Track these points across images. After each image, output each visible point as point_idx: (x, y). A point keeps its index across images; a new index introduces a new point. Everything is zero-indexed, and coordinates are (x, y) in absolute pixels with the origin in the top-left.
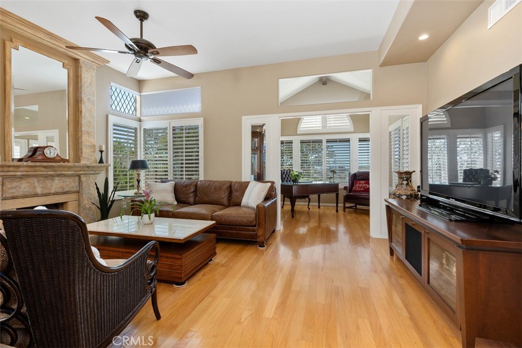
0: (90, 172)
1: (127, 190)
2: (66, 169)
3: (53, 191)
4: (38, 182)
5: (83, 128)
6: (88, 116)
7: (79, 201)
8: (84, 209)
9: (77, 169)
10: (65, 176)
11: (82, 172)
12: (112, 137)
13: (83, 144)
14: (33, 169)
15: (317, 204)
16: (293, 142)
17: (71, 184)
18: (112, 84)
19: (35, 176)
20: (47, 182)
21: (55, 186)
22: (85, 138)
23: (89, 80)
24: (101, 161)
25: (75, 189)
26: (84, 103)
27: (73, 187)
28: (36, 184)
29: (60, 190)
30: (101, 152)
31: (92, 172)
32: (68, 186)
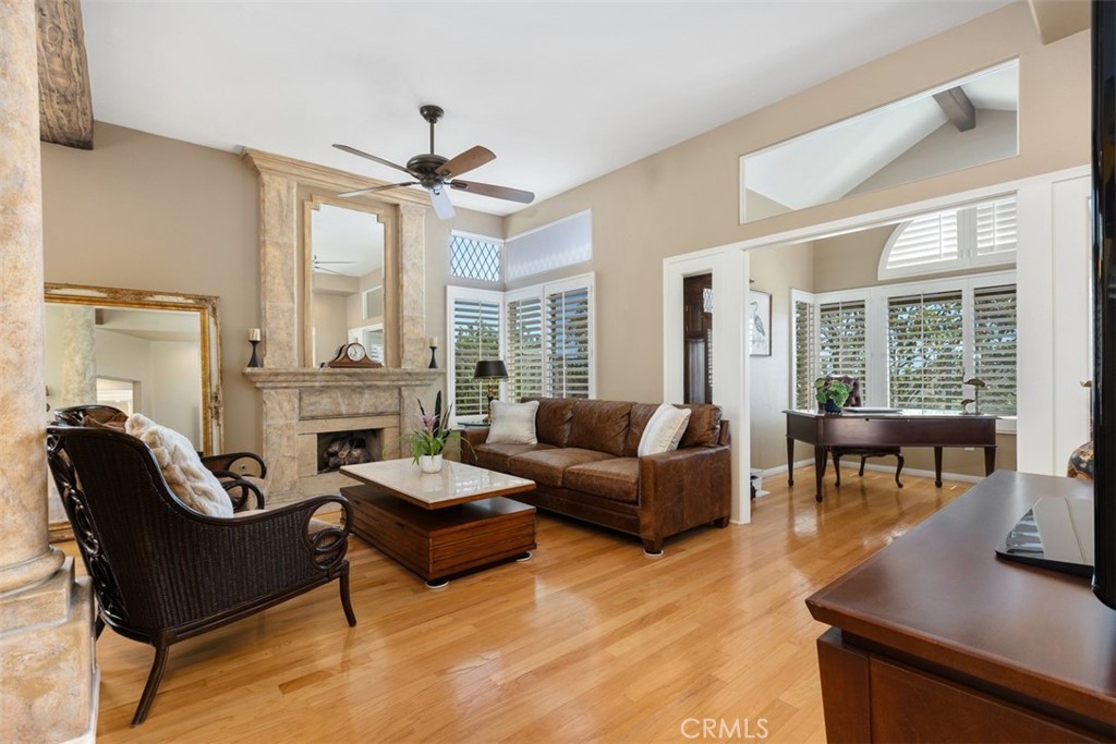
0: (413, 383)
1: (478, 413)
2: (377, 378)
3: (361, 411)
4: (342, 396)
5: (405, 313)
6: (412, 292)
7: (400, 428)
8: (407, 441)
9: (395, 378)
10: (378, 387)
11: (403, 383)
12: (453, 323)
13: (405, 337)
14: (333, 378)
15: (933, 474)
16: (866, 304)
17: (387, 401)
18: (454, 232)
19: (337, 387)
20: (354, 396)
21: (364, 404)
22: (407, 328)
23: (414, 235)
24: (433, 365)
25: (393, 409)
26: (407, 272)
27: (390, 406)
28: (340, 400)
29: (371, 410)
30: (433, 349)
31: (418, 383)
32: (382, 403)
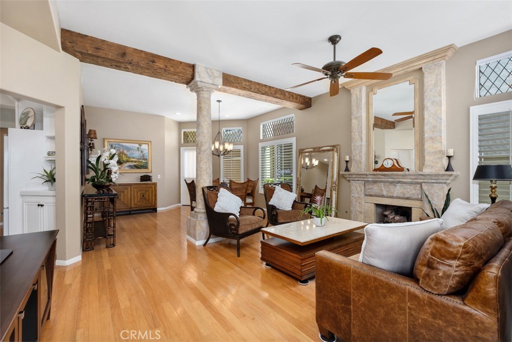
0: (432, 181)
3: (395, 195)
5: (426, 135)
7: (422, 209)
10: (405, 183)
11: (424, 181)
13: (426, 151)
17: (412, 191)
19: (380, 181)
20: (391, 187)
21: (397, 191)
22: (428, 145)
24: (449, 168)
27: (413, 194)
28: (383, 188)
29: (401, 195)
30: (449, 157)
32: (408, 192)
